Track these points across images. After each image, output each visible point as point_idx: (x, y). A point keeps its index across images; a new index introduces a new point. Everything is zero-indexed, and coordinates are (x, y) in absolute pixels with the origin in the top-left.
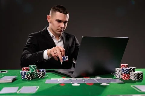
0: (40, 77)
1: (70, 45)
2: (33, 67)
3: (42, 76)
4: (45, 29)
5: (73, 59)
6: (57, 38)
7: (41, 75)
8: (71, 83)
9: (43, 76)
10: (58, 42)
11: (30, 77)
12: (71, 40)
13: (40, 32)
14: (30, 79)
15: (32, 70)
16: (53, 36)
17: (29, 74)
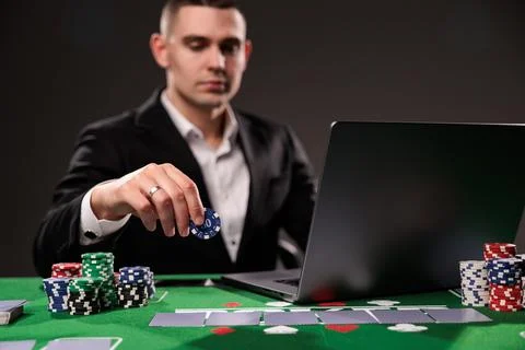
0: (130, 303)
1: (276, 171)
2: (97, 259)
3: (137, 298)
4: (151, 101)
5: (282, 233)
6: (211, 140)
7: (133, 293)
9: (140, 301)
11: (86, 304)
14: (86, 310)
15: (95, 273)
17: (82, 291)
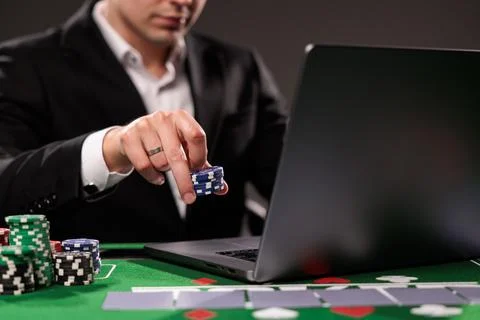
0: (71, 279)
1: (231, 105)
2: (30, 223)
3: (80, 272)
4: (81, 14)
5: (249, 188)
6: (154, 68)
7: (75, 266)
8: (249, 305)
9: (84, 277)
10: (162, 89)
11: (17, 281)
12: (235, 78)
13: (57, 36)
14: (16, 288)
15: (27, 240)
16: (127, 55)
17: (11, 264)
